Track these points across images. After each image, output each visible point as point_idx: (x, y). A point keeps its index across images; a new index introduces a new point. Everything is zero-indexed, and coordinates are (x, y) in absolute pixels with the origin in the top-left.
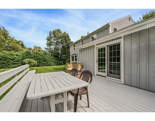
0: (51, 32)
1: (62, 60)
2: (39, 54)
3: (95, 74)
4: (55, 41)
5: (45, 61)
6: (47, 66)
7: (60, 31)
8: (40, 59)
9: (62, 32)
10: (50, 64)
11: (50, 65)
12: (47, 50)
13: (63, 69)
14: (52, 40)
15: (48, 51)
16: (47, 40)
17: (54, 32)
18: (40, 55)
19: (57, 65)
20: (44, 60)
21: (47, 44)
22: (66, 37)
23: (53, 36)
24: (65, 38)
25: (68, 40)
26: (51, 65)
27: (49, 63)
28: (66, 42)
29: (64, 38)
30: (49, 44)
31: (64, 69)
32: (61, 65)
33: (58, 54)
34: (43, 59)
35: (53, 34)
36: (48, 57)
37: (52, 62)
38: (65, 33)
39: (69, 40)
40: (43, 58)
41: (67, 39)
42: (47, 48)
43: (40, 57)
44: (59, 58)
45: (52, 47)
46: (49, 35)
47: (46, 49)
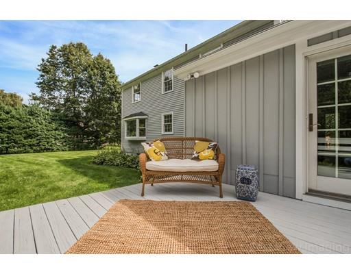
0: (54, 47)
1: (89, 134)
2: (8, 113)
3: (300, 188)
4: (69, 78)
5: (29, 136)
6: (39, 152)
7: (84, 51)
8: (10, 128)
9: (91, 53)
10: (47, 146)
11: (47, 150)
12: (38, 102)
13: (96, 161)
14: (60, 74)
15: (41, 106)
16: (41, 73)
17: (66, 51)
18: (13, 117)
19: (74, 150)
20: (26, 132)
21: (40, 83)
22: (103, 68)
23: (61, 60)
24: (102, 70)
25: (111, 78)
26: (52, 150)
27: (44, 142)
28: (103, 84)
29: (97, 69)
30: (48, 85)
31: (102, 163)
32: (87, 148)
33: (77, 115)
34: (24, 128)
35: (64, 55)
36: (41, 125)
37: (56, 139)
38: (100, 57)
39: (114, 77)
40: (23, 125)
41: (107, 74)
42: (39, 94)
43: (15, 123)
44: (81, 128)
45: (56, 94)
46: (46, 57)
47: (35, 99)
